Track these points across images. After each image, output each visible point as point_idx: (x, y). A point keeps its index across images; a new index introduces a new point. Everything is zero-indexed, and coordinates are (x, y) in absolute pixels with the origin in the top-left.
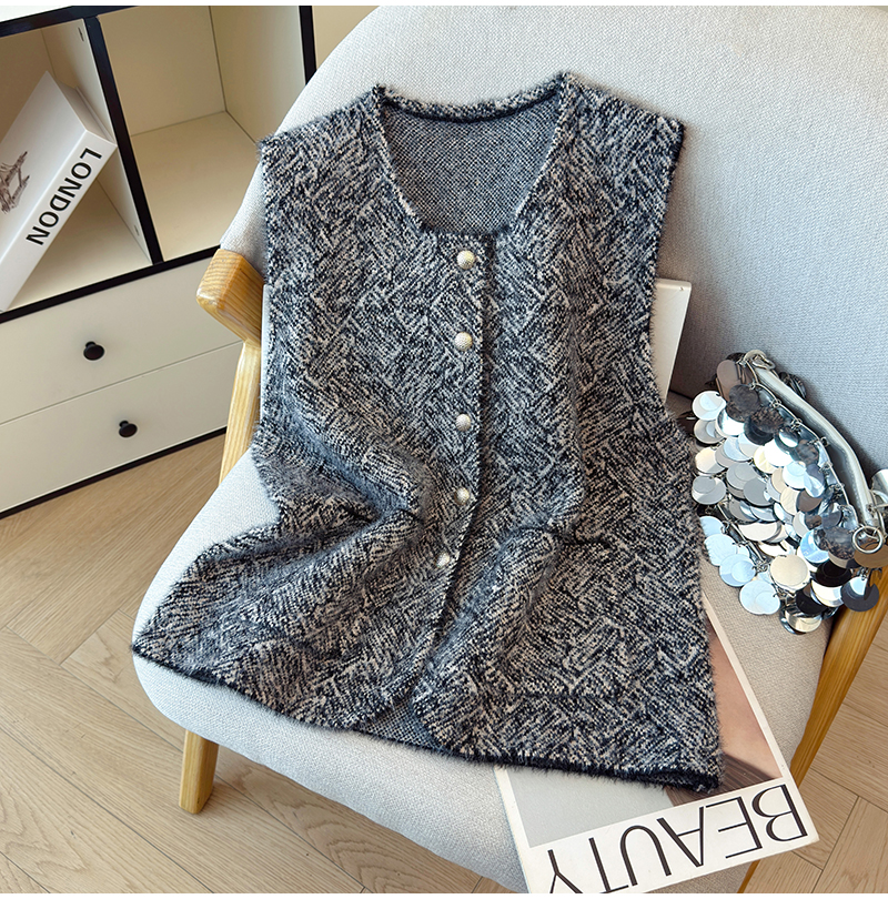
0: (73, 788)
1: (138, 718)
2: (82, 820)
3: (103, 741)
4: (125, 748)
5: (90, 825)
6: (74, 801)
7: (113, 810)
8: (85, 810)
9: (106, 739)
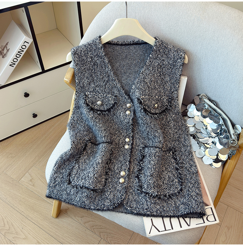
0: (22, 216)
1: (39, 195)
2: (25, 225)
5: (27, 226)
6: (23, 219)
8: (26, 222)
9: (31, 202)
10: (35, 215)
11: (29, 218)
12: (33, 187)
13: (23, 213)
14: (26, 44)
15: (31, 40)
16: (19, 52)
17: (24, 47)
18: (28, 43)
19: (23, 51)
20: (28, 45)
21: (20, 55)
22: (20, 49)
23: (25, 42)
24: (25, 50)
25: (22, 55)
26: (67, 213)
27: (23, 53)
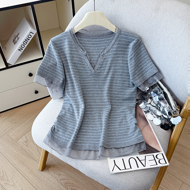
0: (14, 168)
1: (30, 154)
2: (15, 175)
3: (22, 158)
4: (26, 160)
5: (16, 176)
6: (14, 171)
7: (22, 173)
8: (16, 173)
9: (23, 158)
10: (24, 169)
11: (19, 171)
12: (26, 147)
13: (15, 166)
14: (31, 34)
15: (35, 32)
16: (25, 40)
17: (30, 36)
18: (33, 34)
19: (29, 39)
20: (33, 35)
21: (27, 43)
22: (27, 38)
23: (31, 32)
24: (30, 39)
25: (28, 43)
26: (49, 171)
27: (29, 41)
